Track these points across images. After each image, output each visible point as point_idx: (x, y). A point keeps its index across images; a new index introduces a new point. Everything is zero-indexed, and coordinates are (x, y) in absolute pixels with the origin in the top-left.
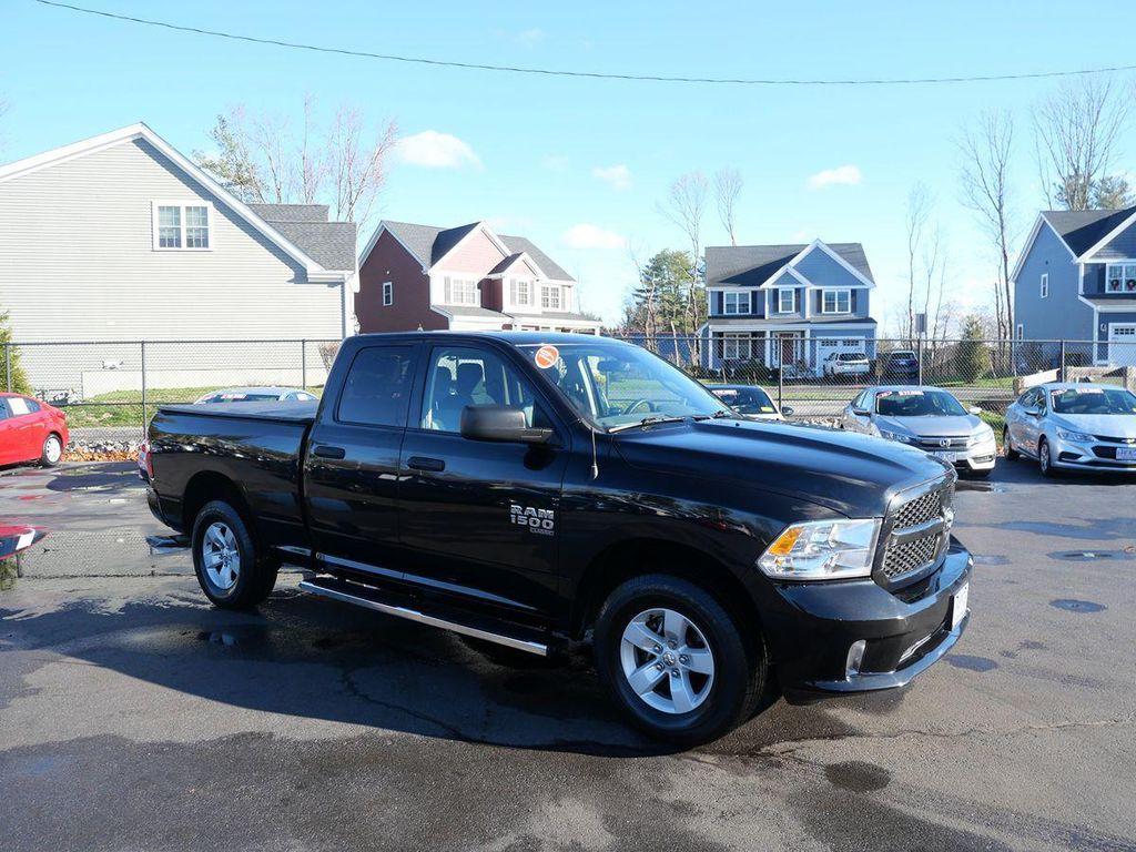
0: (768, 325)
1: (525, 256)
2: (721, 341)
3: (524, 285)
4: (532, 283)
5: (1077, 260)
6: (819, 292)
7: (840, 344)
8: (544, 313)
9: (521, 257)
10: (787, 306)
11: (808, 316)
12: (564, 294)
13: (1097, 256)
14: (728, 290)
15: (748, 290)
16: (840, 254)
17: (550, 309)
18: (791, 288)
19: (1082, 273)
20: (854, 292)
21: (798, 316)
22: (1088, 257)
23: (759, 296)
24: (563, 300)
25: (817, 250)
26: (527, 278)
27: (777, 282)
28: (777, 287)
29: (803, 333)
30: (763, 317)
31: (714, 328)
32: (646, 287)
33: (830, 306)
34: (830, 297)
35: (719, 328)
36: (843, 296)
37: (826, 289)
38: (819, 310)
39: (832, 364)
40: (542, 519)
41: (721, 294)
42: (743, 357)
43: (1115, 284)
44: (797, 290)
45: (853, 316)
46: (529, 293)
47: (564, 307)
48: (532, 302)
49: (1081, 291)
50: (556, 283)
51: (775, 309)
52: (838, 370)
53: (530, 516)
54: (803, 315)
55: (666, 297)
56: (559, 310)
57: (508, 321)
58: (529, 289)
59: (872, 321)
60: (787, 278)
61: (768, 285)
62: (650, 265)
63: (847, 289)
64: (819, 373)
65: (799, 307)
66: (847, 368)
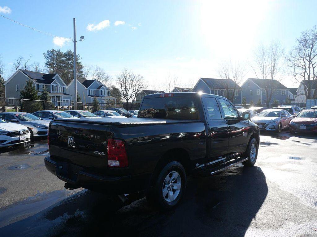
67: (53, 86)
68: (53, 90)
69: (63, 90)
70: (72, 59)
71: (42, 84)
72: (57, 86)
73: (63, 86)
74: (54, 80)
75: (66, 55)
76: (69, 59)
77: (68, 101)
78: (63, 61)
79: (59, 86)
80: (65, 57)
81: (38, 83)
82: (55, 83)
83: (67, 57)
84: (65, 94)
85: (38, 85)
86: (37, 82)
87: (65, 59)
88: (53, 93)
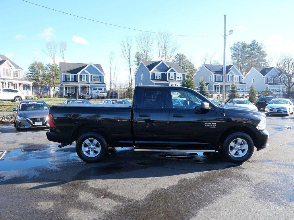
0: (79, 84)
1: (7, 61)
2: (67, 87)
3: (7, 70)
4: (10, 69)
5: (149, 72)
6: (92, 76)
7: (98, 89)
8: (14, 78)
9: (6, 61)
10: (84, 79)
11: (89, 82)
12: (19, 73)
13: (153, 71)
14: (68, 74)
15: (73, 75)
16: (96, 66)
17: (15, 78)
18: (85, 75)
19: (151, 75)
20: (100, 76)
21: (87, 82)
22: (151, 71)
23: (76, 77)
24: (19, 75)
25: (91, 65)
26: (8, 68)
27: (81, 73)
28: (81, 74)
29: (88, 86)
30: (78, 82)
31: (64, 84)
32: (30, 72)
33: (95, 80)
34: (94, 77)
35: (66, 85)
36: (97, 77)
37: (93, 75)
38: (92, 81)
39: (98, 94)
40: (213, 125)
41: (66, 75)
42: (72, 92)
43: (157, 77)
44: (87, 75)
45: (100, 82)
46: (9, 72)
47: (19, 77)
48: (10, 75)
49: (150, 78)
50: (17, 70)
51: (81, 80)
52: (100, 96)
53: (210, 124)
54: (88, 82)
55: (36, 75)
56: (18, 78)
57: (3, 81)
58: (9, 71)
59: (105, 84)
60: (84, 72)
61: (79, 73)
62: (31, 66)
63: (99, 76)
64: (94, 97)
65: (87, 80)
66: (102, 95)
67: (229, 76)
68: (229, 80)
69: (239, 80)
70: (257, 49)
71: (219, 75)
72: (233, 76)
73: (238, 75)
74: (230, 70)
75: (251, 45)
76: (253, 49)
77: (243, 89)
78: (247, 51)
79: (235, 76)
80: (249, 47)
81: (216, 75)
82: (231, 73)
83: (252, 47)
84: (241, 83)
85: (216, 76)
86: (215, 73)
87: (249, 49)
88: (228, 83)
